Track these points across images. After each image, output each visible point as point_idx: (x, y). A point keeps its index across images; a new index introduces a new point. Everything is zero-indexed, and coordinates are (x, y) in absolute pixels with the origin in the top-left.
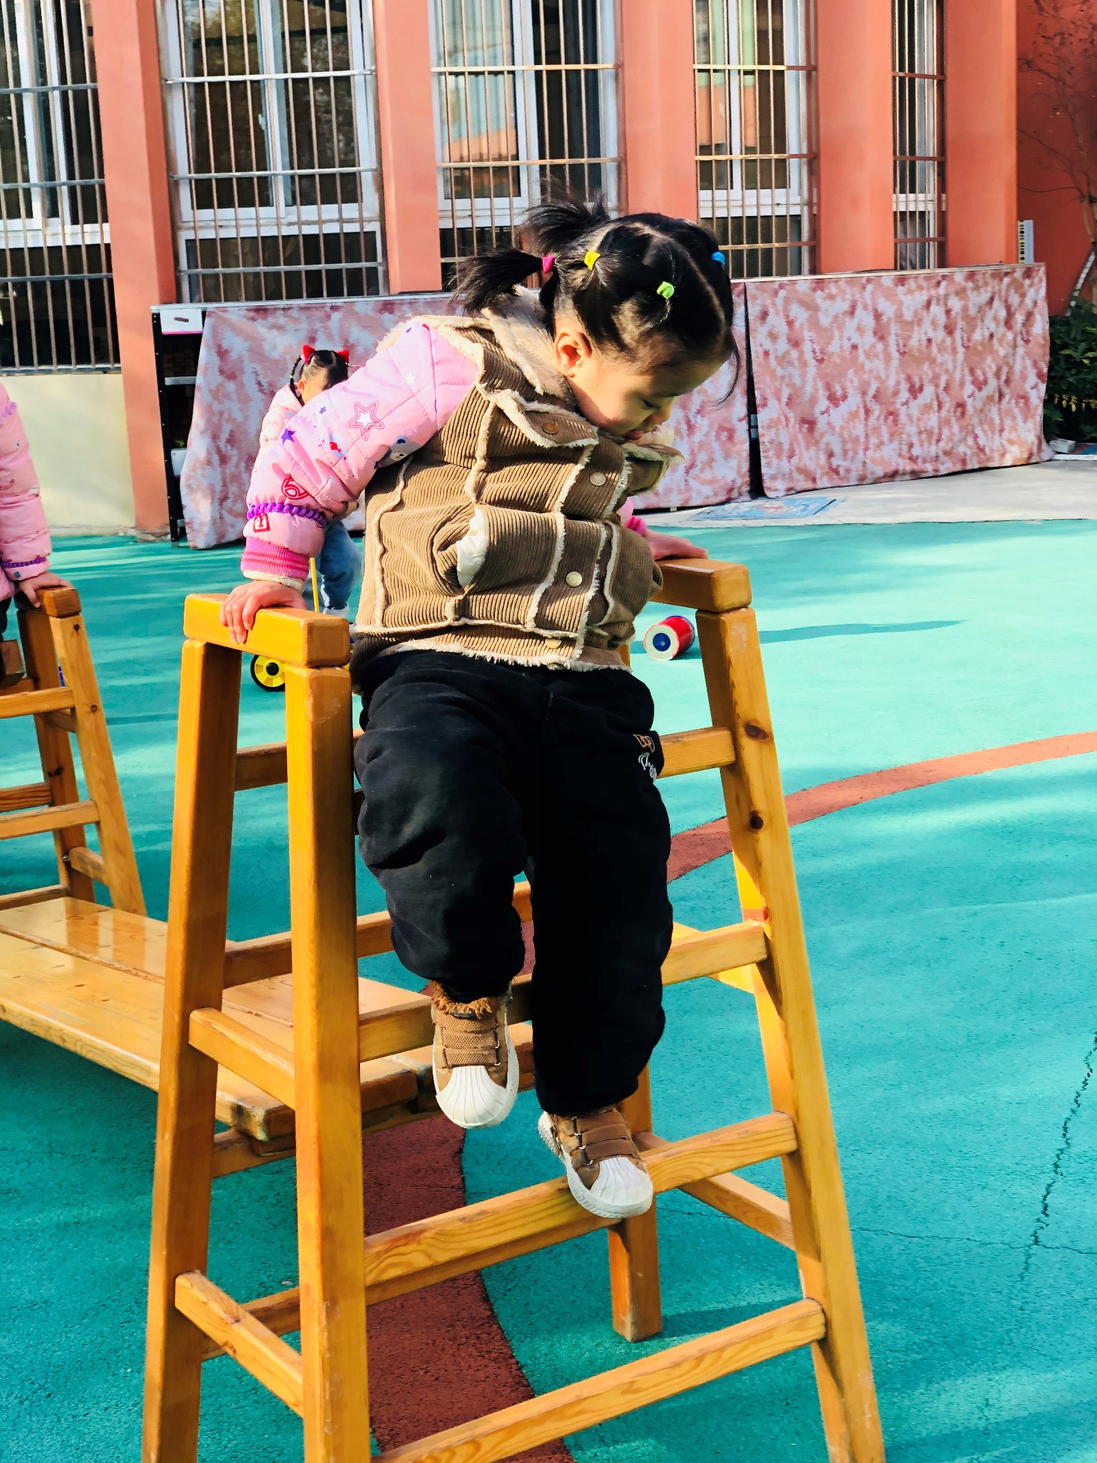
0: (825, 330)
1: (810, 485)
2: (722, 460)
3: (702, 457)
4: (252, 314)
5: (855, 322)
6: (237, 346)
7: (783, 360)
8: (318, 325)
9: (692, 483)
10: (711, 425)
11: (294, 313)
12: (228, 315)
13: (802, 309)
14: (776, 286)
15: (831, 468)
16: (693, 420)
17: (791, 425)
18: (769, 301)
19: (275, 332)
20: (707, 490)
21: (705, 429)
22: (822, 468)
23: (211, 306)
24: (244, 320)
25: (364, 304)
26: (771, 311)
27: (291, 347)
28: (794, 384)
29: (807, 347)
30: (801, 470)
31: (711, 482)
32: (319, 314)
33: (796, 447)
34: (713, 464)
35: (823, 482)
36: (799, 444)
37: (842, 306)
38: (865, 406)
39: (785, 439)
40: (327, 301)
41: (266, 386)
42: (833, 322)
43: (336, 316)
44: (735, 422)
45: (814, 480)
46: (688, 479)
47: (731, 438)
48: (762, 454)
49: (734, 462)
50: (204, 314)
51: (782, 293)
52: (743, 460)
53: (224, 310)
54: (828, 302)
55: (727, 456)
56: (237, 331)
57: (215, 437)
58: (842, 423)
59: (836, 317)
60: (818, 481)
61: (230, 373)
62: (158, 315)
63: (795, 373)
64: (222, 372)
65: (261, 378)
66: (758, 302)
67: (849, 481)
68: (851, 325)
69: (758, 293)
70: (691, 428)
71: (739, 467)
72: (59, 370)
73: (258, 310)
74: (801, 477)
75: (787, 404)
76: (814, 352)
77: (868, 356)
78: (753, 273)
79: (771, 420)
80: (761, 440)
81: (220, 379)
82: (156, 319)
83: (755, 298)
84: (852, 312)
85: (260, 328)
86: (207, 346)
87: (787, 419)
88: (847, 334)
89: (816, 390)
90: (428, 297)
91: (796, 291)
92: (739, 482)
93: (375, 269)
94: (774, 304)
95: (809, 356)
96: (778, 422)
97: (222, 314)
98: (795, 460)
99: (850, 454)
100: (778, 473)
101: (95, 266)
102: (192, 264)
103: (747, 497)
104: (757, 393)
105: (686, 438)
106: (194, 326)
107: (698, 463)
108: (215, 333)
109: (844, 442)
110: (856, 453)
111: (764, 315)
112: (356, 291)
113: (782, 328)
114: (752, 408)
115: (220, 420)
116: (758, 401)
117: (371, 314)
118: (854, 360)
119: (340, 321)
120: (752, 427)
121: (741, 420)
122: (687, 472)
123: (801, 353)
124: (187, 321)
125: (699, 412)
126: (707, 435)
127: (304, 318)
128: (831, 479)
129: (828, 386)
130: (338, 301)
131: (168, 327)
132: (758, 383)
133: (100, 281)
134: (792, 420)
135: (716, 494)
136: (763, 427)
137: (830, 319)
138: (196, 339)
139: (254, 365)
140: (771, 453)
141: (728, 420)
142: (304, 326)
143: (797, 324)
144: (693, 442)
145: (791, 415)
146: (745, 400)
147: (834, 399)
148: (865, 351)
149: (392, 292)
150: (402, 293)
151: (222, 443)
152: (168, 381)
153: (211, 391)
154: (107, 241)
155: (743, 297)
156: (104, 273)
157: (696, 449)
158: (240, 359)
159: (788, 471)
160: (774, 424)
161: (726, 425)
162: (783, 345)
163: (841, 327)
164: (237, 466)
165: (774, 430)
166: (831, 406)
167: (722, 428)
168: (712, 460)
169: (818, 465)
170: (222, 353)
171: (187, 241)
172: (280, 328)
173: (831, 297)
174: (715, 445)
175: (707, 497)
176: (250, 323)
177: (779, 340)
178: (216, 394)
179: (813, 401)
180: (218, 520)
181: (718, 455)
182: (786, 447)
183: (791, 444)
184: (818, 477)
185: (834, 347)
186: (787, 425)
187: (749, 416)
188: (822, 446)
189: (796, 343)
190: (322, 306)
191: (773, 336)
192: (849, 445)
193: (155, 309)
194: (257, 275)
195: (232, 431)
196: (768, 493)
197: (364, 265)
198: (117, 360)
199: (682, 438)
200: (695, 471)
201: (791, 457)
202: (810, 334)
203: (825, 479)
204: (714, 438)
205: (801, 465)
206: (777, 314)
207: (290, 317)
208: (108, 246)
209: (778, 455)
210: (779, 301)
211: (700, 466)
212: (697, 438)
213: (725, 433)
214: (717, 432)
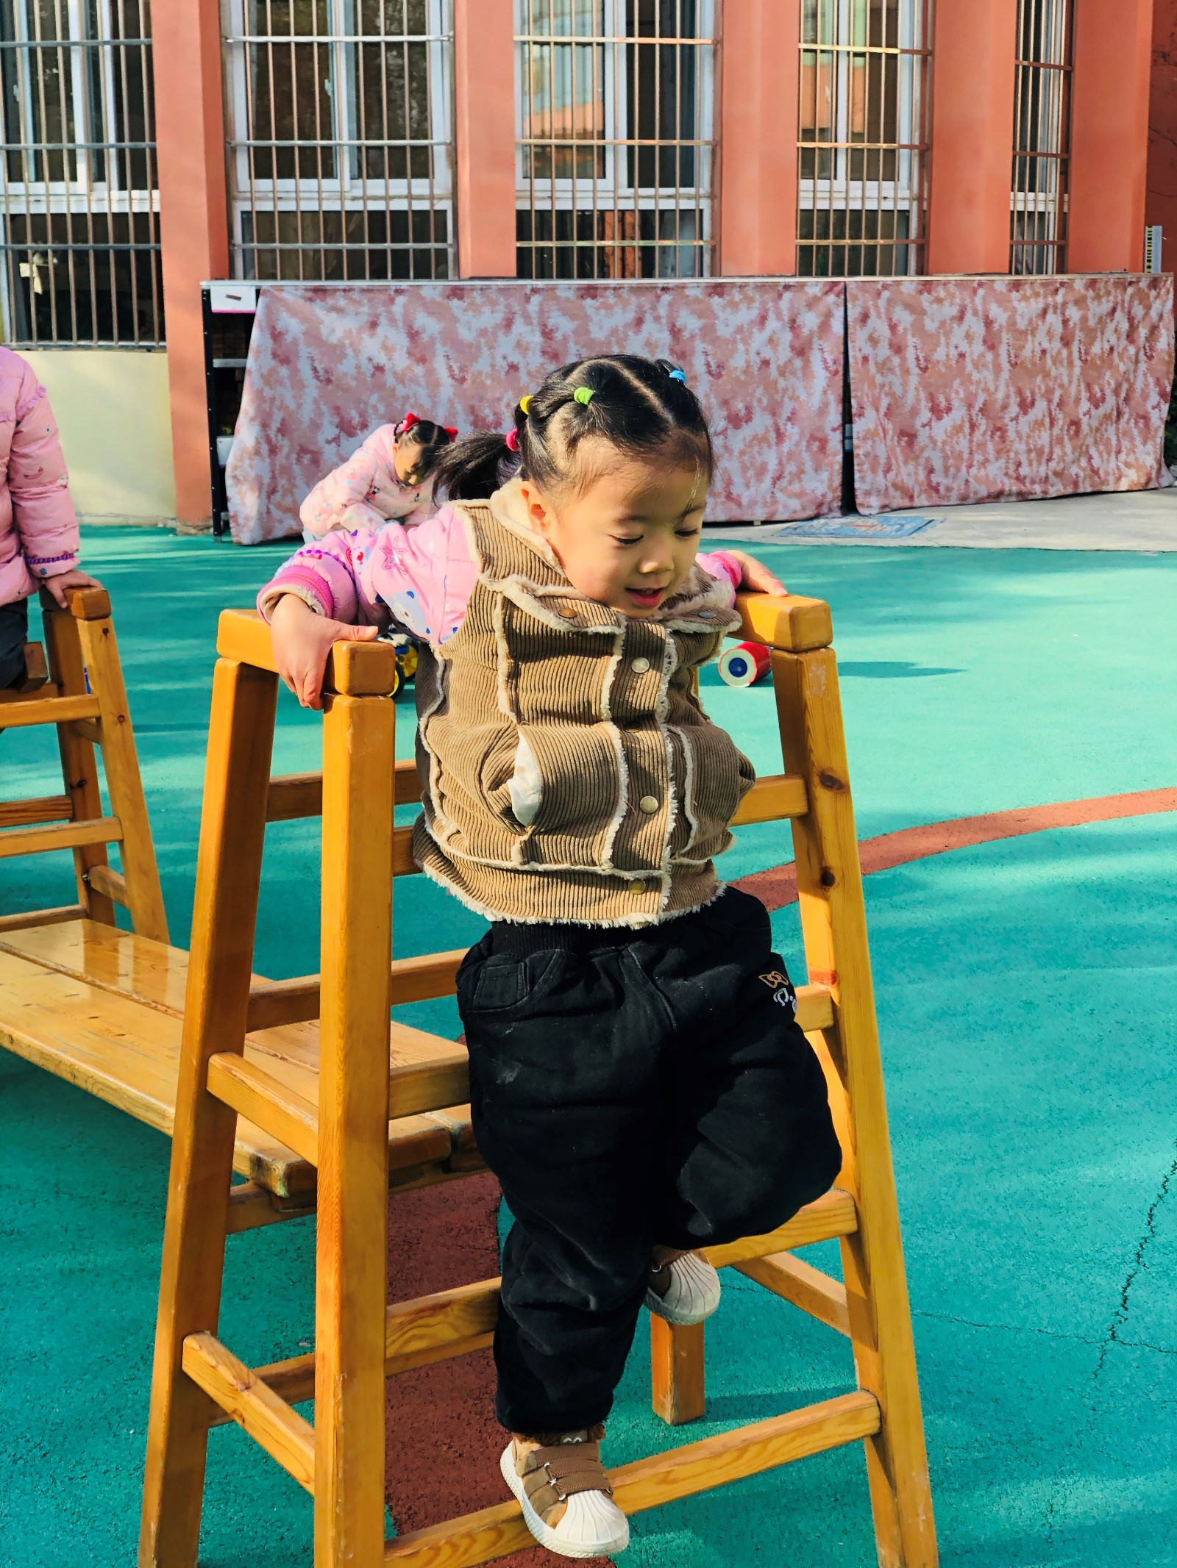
0: (931, 336)
1: (907, 503)
2: (812, 472)
3: (791, 468)
4: (310, 294)
5: (964, 327)
6: (292, 326)
7: (883, 367)
8: (381, 309)
9: (779, 495)
10: (801, 434)
11: (356, 295)
12: (284, 295)
13: (907, 313)
14: (879, 286)
15: (930, 485)
16: (782, 428)
17: (889, 437)
18: (870, 303)
19: (334, 315)
20: (795, 504)
21: (796, 438)
22: (921, 485)
23: (266, 284)
24: (301, 301)
25: (431, 288)
26: (873, 313)
27: (350, 331)
28: (895, 393)
29: (910, 354)
30: (896, 486)
31: (800, 495)
32: (382, 297)
33: (893, 462)
34: (802, 476)
35: (922, 500)
36: (897, 459)
37: (950, 311)
38: (971, 420)
39: (881, 451)
40: (391, 283)
41: (321, 373)
42: (940, 328)
43: (400, 300)
44: (828, 431)
45: (911, 498)
46: (775, 491)
47: (823, 448)
48: (856, 468)
49: (825, 475)
50: (258, 292)
51: (886, 294)
52: (835, 474)
53: (280, 289)
54: (935, 306)
55: (817, 469)
56: (293, 312)
57: (265, 426)
58: (944, 437)
59: (943, 323)
60: (916, 499)
61: (284, 357)
62: (208, 292)
63: (897, 381)
64: (275, 355)
65: (316, 364)
66: (859, 303)
67: (949, 500)
68: (958, 332)
69: (860, 294)
70: (780, 436)
71: (831, 480)
72: (100, 347)
73: (317, 290)
74: (898, 494)
75: (886, 415)
76: (917, 359)
77: (976, 366)
78: (854, 272)
79: (868, 431)
80: (856, 452)
81: (272, 363)
82: (206, 295)
83: (855, 298)
84: (961, 317)
85: (318, 310)
86: (260, 326)
87: (884, 431)
88: (954, 341)
89: (918, 400)
90: (500, 283)
91: (901, 293)
92: (830, 496)
93: (444, 252)
94: (876, 306)
95: (912, 363)
96: (875, 433)
97: (276, 293)
98: (891, 475)
99: (952, 470)
100: (872, 488)
101: (142, 235)
102: (247, 238)
103: (838, 514)
104: (853, 402)
105: (774, 448)
106: (246, 305)
107: (786, 474)
108: (269, 311)
109: (946, 458)
110: (958, 470)
111: (865, 318)
112: (423, 273)
113: (884, 332)
114: (847, 417)
115: (271, 407)
116: (854, 411)
117: (439, 299)
118: (961, 368)
119: (405, 306)
120: (847, 437)
121: (834, 430)
122: (774, 484)
123: (904, 360)
124: (239, 299)
125: (789, 419)
126: (797, 444)
127: (365, 301)
128: (930, 498)
129: (931, 397)
130: (404, 284)
131: (219, 305)
132: (855, 390)
133: (147, 252)
134: (890, 433)
135: (804, 509)
136: (858, 438)
137: (936, 324)
138: (248, 318)
139: (310, 350)
140: (866, 467)
141: (821, 429)
142: (365, 309)
143: (900, 329)
144: (783, 451)
145: (889, 426)
146: (840, 408)
147: (937, 412)
148: (972, 360)
149: (462, 277)
150: (472, 278)
151: (272, 433)
152: (217, 363)
153: (262, 376)
154: (156, 208)
155: (842, 297)
156: (152, 244)
157: (784, 459)
158: (295, 341)
159: (883, 487)
160: (869, 435)
161: (819, 435)
162: (884, 351)
163: (948, 334)
164: (288, 457)
165: (870, 442)
166: (934, 418)
167: (813, 438)
168: (802, 472)
169: (916, 481)
170: (276, 336)
171: (243, 213)
172: (339, 311)
173: (939, 301)
174: (806, 456)
175: (795, 512)
176: (308, 303)
177: (880, 345)
178: (269, 379)
179: (914, 412)
180: (265, 515)
181: (809, 466)
182: (882, 461)
183: (888, 458)
184: (916, 494)
185: (940, 354)
186: (885, 437)
187: (843, 425)
188: (922, 461)
189: (898, 349)
190: (386, 289)
191: (873, 340)
192: (951, 462)
193: (205, 284)
194: (317, 252)
195: (283, 420)
196: (861, 510)
197: (432, 245)
198: (163, 338)
199: (770, 446)
200: (784, 482)
201: (888, 470)
202: (915, 340)
203: (924, 496)
204: (804, 448)
205: (898, 480)
206: (879, 316)
207: (351, 299)
208: (157, 215)
209: (874, 470)
210: (882, 303)
211: (788, 477)
212: (786, 447)
213: (817, 443)
214: (808, 442)
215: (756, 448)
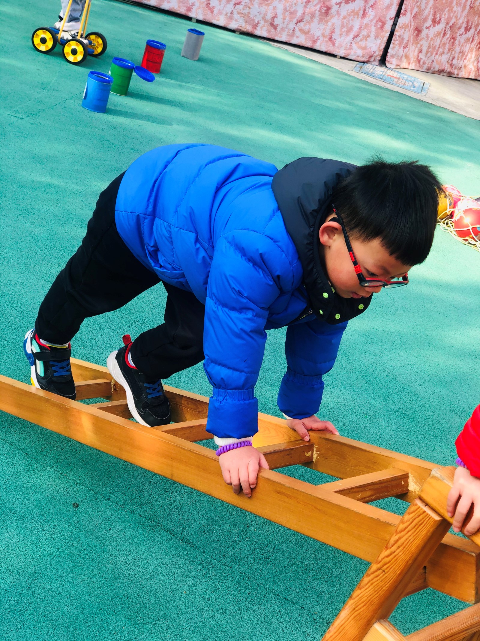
1: (406, 66)
2: (374, 38)
3: (364, 33)
9: (354, 46)
10: (375, 16)
15: (418, 59)
16: (367, 10)
20: (360, 52)
21: (372, 17)
22: (414, 57)
28: (421, 7)
30: (407, 57)
31: (364, 48)
33: (409, 43)
34: (368, 39)
38: (445, 31)
39: (406, 37)
44: (388, 19)
46: (353, 43)
47: (382, 27)
48: (392, 42)
49: (379, 41)
52: (383, 42)
55: (376, 37)
58: (433, 37)
70: (365, 14)
71: (380, 45)
74: (406, 61)
75: (414, 17)
77: (457, 4)
79: (404, 24)
80: (395, 33)
87: (411, 26)
89: (429, 14)
92: (377, 53)
96: (407, 26)
98: (406, 50)
99: (429, 54)
100: (396, 55)
103: (377, 64)
104: (404, 7)
105: (360, 19)
107: (361, 35)
109: (429, 47)
110: (432, 55)
114: (398, 14)
116: (402, 12)
120: (395, 24)
121: (391, 19)
122: (354, 39)
125: (372, 6)
126: (371, 21)
129: (435, 15)
135: (363, 56)
136: (399, 26)
140: (397, 42)
141: (385, 16)
144: (363, 23)
145: (413, 24)
146: (397, 8)
147: (435, 22)
157: (363, 27)
159: (401, 55)
160: (405, 26)
161: (383, 19)
165: (403, 30)
166: (432, 25)
167: (380, 20)
168: (369, 36)
174: (373, 29)
175: (359, 57)
179: (425, 20)
181: (373, 34)
182: (405, 41)
183: (408, 41)
186: (411, 29)
187: (395, 17)
188: (419, 45)
192: (431, 49)
196: (387, 64)
199: (358, 18)
200: (358, 39)
201: (405, 47)
203: (414, 64)
204: (374, 24)
205: (409, 53)
209: (400, 45)
211: (361, 37)
212: (366, 20)
213: (381, 24)
214: (377, 21)
215: (352, 17)
